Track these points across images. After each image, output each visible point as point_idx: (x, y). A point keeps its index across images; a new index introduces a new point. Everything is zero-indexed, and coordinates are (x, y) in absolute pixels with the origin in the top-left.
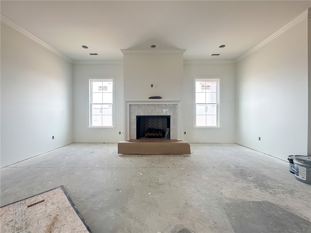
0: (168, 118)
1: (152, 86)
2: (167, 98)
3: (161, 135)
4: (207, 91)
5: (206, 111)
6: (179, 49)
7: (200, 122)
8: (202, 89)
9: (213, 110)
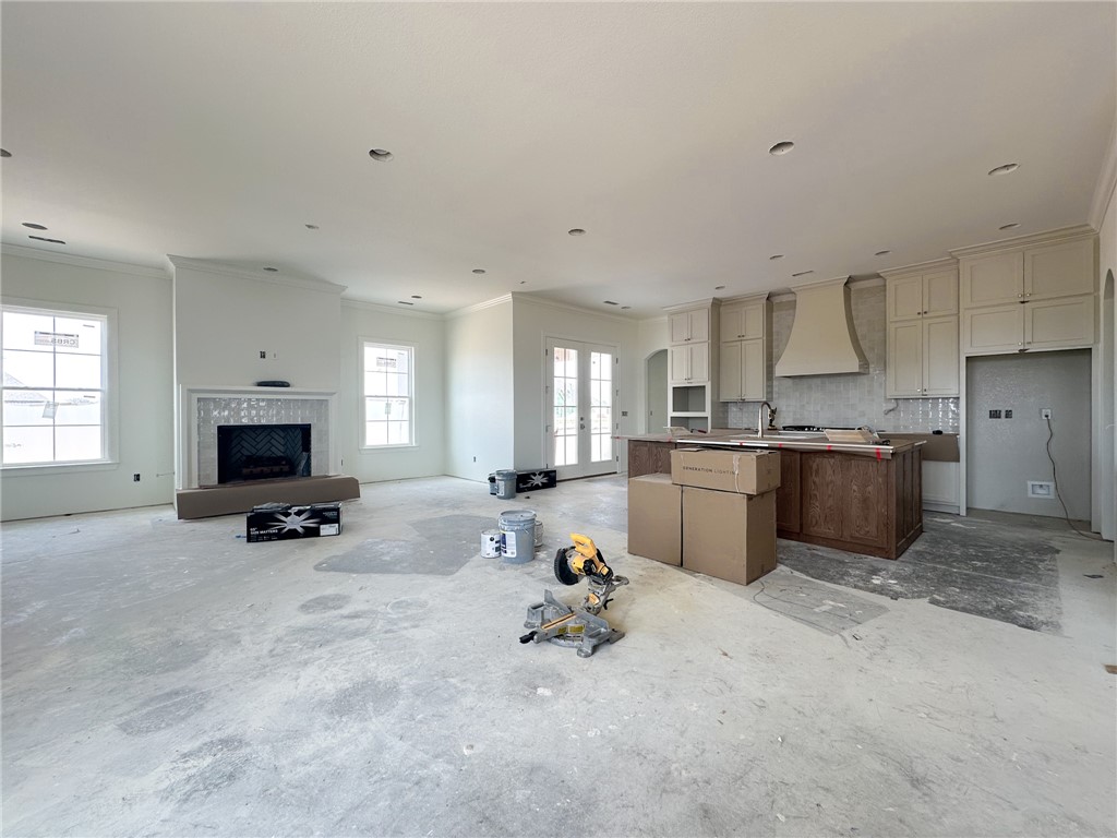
0: (305, 430)
1: (263, 355)
2: (302, 386)
3: (286, 468)
4: (390, 369)
5: (388, 413)
6: (331, 284)
7: (375, 436)
8: (378, 364)
9: (401, 410)
